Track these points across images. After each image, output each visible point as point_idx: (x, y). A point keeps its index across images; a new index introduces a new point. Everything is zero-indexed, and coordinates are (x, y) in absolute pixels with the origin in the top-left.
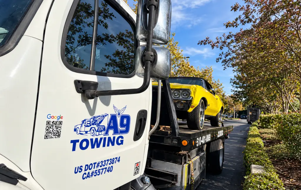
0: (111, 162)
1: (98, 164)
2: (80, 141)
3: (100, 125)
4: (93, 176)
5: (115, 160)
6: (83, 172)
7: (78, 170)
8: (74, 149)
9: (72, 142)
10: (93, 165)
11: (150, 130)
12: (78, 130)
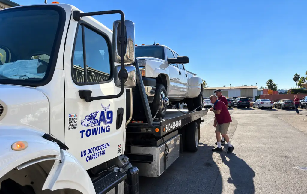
0: (104, 147)
1: (96, 148)
2: (86, 131)
3: (95, 119)
4: (93, 158)
5: (107, 145)
6: (87, 155)
7: (83, 154)
8: (82, 137)
9: (81, 132)
10: (93, 149)
11: (126, 122)
12: (83, 123)
